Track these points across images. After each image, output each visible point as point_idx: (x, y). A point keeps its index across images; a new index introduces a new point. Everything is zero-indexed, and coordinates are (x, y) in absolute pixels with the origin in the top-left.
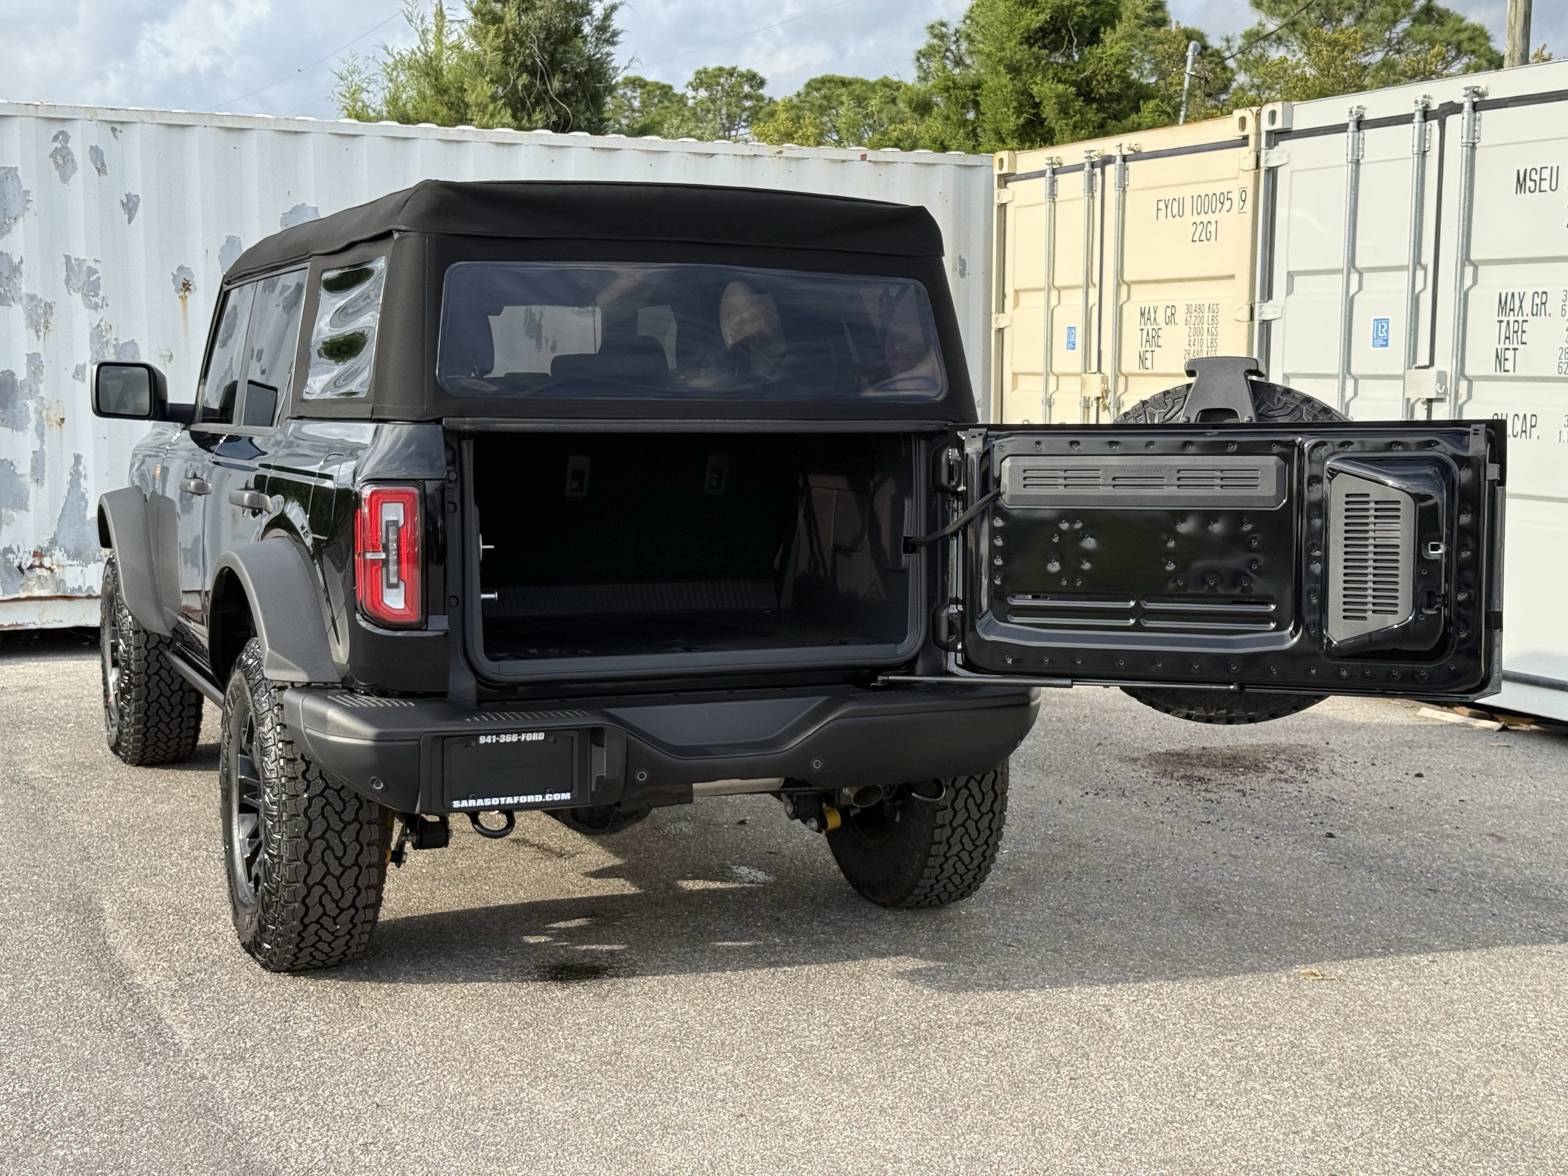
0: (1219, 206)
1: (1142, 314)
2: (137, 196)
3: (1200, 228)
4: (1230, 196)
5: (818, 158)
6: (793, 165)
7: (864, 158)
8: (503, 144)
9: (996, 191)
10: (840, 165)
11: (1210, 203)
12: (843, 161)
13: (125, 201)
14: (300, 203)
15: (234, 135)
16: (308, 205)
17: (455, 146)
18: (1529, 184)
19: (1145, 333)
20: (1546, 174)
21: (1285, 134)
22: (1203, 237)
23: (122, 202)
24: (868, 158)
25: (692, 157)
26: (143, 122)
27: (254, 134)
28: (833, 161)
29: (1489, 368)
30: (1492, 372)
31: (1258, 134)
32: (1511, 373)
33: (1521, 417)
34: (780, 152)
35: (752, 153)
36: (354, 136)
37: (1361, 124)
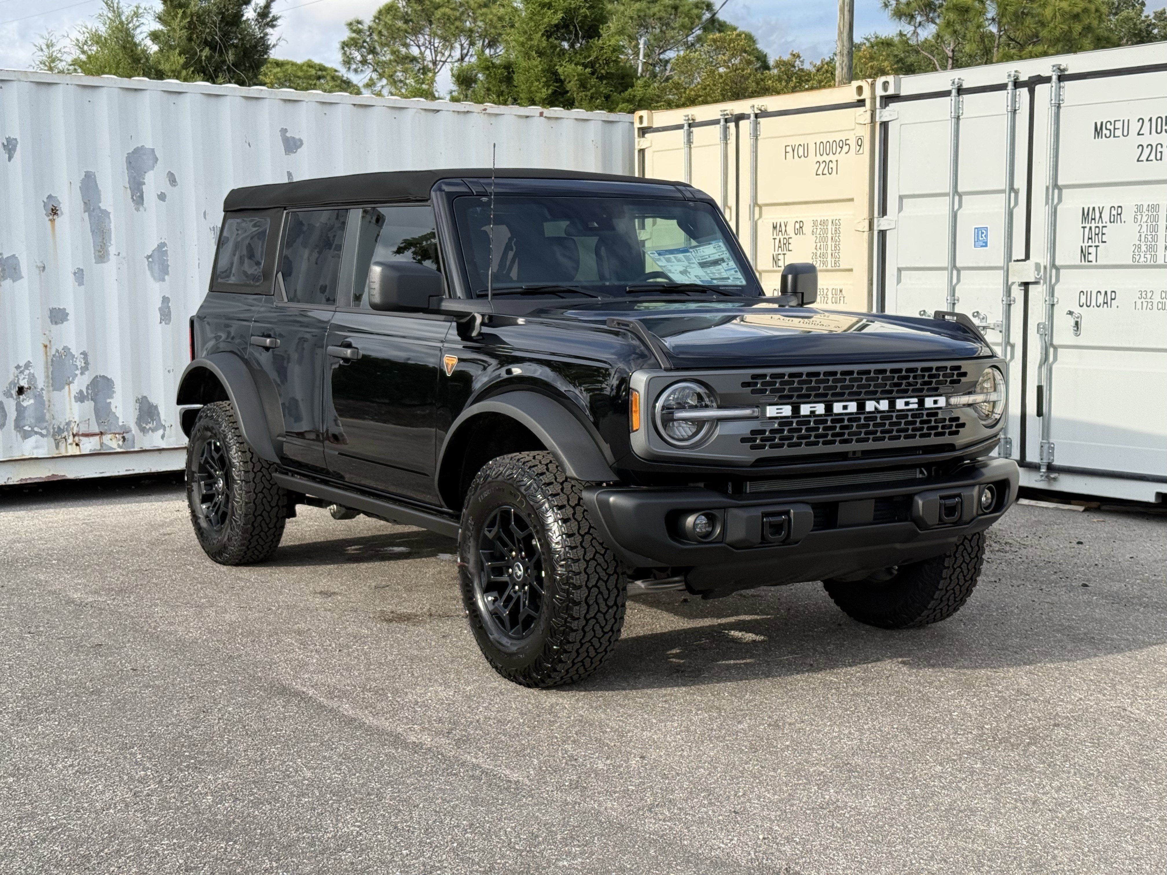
0: (839, 149)
1: (775, 228)
2: (16, 139)
3: (823, 165)
4: (848, 142)
5: (511, 114)
6: (493, 120)
7: (541, 114)
8: (289, 100)
9: (637, 140)
10: (525, 120)
11: (831, 148)
12: (527, 117)
13: (6, 143)
14: (140, 146)
15: (88, 91)
16: (147, 146)
17: (254, 102)
18: (1105, 131)
19: (777, 241)
20: (1119, 125)
21: (896, 98)
22: (826, 171)
23: (3, 144)
24: (544, 115)
25: (423, 112)
26: (19, 81)
27: (104, 90)
28: (520, 117)
29: (1076, 259)
30: (1078, 262)
31: (873, 98)
32: (1094, 263)
33: (1103, 293)
34: (485, 110)
35: (466, 110)
36: (180, 93)
37: (961, 91)
